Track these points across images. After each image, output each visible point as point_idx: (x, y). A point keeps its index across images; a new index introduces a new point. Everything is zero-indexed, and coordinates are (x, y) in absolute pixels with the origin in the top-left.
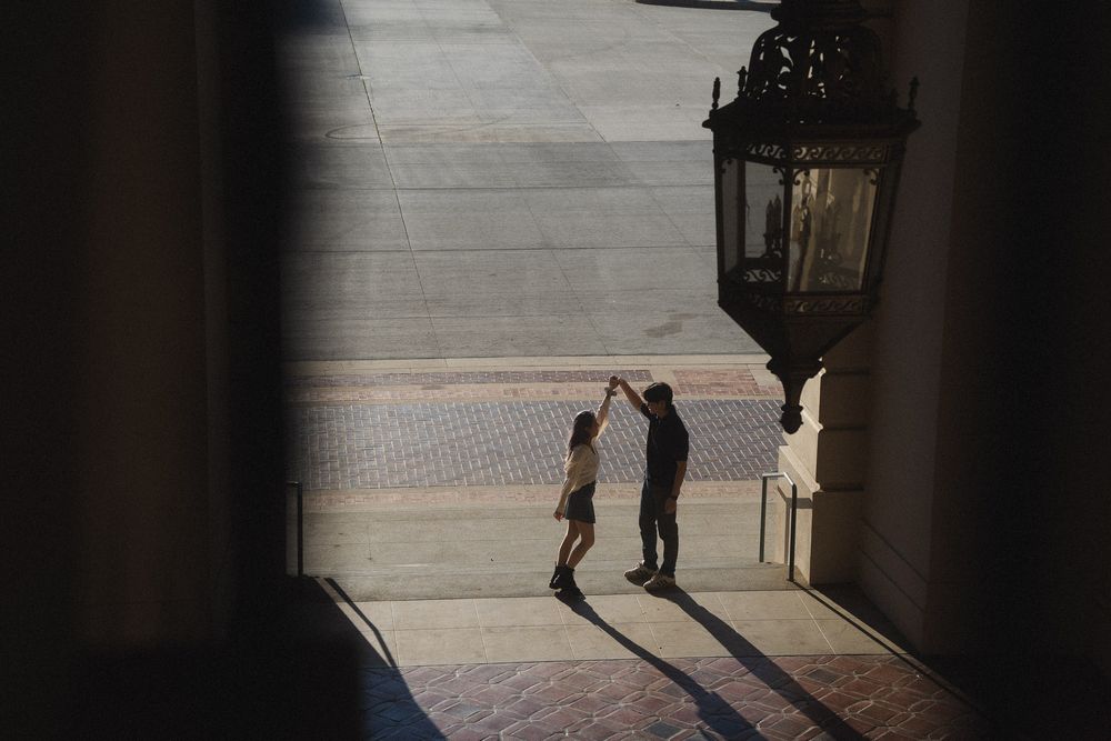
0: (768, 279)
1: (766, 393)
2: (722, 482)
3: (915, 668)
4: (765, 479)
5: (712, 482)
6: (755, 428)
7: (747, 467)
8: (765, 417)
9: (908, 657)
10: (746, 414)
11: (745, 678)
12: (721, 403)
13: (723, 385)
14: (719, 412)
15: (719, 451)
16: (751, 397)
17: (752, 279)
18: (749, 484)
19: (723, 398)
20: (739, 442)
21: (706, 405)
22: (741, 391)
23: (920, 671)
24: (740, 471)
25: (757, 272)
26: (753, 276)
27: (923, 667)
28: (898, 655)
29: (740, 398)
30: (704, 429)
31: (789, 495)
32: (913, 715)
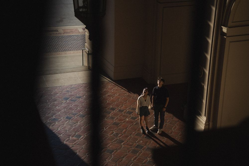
0: (84, 10)
1: (81, 33)
2: (74, 51)
3: (112, 83)
4: (83, 50)
5: (72, 51)
6: (80, 40)
7: (79, 48)
8: (81, 38)
9: (111, 81)
10: (77, 37)
11: (81, 88)
12: (72, 36)
13: (73, 32)
14: (72, 37)
15: (73, 45)
16: (78, 34)
17: (81, 11)
18: (80, 51)
19: (73, 34)
20: (77, 43)
21: (69, 36)
22: (76, 33)
23: (113, 83)
24: (77, 49)
25: (82, 9)
26: (81, 10)
27: (114, 83)
28: (109, 81)
29: (76, 34)
30: (70, 41)
31: (88, 53)
32: (113, 91)
